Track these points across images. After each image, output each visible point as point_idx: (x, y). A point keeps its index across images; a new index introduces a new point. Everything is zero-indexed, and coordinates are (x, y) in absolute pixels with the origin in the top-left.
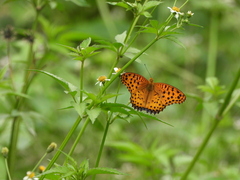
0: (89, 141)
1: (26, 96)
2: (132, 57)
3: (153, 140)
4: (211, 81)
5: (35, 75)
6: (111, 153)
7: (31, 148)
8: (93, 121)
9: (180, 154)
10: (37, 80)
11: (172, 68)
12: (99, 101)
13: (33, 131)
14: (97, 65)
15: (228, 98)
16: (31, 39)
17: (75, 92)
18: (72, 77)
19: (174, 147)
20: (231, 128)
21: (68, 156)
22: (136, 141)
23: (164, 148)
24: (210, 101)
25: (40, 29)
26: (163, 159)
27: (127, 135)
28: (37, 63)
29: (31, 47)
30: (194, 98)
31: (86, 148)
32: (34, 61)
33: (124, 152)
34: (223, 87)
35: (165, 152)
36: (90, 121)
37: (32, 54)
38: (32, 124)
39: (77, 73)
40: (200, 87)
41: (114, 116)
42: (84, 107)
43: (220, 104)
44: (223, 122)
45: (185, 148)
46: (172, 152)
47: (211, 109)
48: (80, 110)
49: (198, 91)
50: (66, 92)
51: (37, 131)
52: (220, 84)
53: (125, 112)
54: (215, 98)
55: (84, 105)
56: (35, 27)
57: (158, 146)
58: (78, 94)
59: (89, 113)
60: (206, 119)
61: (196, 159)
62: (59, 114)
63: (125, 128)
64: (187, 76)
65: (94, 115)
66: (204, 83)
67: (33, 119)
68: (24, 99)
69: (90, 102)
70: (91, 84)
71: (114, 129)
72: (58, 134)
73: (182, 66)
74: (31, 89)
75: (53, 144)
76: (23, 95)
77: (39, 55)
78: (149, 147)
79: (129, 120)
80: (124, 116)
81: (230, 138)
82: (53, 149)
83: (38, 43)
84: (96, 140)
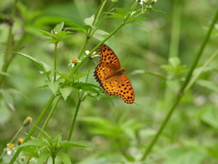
0: (62, 116)
1: (6, 74)
2: (102, 39)
3: (120, 114)
4: (174, 61)
5: (14, 55)
6: (82, 126)
7: (10, 123)
8: (65, 98)
9: (145, 128)
10: (15, 61)
11: (137, 49)
12: (71, 80)
13: (12, 107)
14: (69, 47)
15: (189, 76)
16: (10, 23)
17: (50, 72)
18: (47, 58)
19: (139, 121)
20: (191, 105)
21: (42, 130)
22: (104, 116)
23: (130, 122)
24: (173, 79)
25: (18, 14)
26: (130, 132)
27: (96, 111)
28: (16, 45)
29: (11, 30)
30: (158, 76)
31: (59, 122)
32: (13, 43)
33: (93, 126)
34: (185, 66)
35: (131, 126)
36: (62, 98)
37: (11, 36)
38: (11, 100)
39: (52, 54)
40: (164, 66)
41: (86, 93)
42: (57, 86)
43: (181, 82)
44: (184, 99)
45: (149, 122)
46: (138, 126)
47: (173, 86)
48: (54, 88)
49: (162, 70)
50: (41, 72)
51: (15, 106)
52: (182, 64)
53: (96, 91)
54: (178, 77)
55: (57, 84)
56: (13, 12)
57: (125, 121)
58: (52, 73)
59: (62, 90)
60: (169, 96)
61: (160, 132)
62: (34, 91)
63: (95, 104)
64: (151, 57)
65: (66, 93)
66: (167, 62)
67: (12, 95)
68: (4, 76)
69: (63, 81)
70: (64, 63)
71: (86, 105)
72: (34, 109)
73: (146, 47)
74: (10, 69)
75: (29, 118)
76: (3, 73)
77: (17, 38)
78: (117, 121)
79: (98, 98)
80: (94, 94)
81: (191, 113)
82: (28, 123)
83: (17, 27)
84: (68, 115)
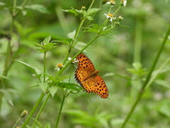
0: (51, 110)
1: (6, 78)
2: (80, 49)
3: (96, 108)
4: (137, 65)
5: (12, 63)
6: (66, 118)
7: (10, 115)
8: (53, 95)
9: (116, 118)
10: (13, 67)
11: (108, 57)
12: (57, 81)
13: (11, 103)
14: (56, 56)
15: (149, 77)
16: (9, 38)
17: (40, 75)
18: (38, 64)
19: (111, 112)
20: (151, 100)
21: (36, 120)
22: (84, 109)
23: (104, 113)
24: (136, 80)
25: (15, 31)
26: (104, 122)
27: (77, 105)
28: (14, 54)
29: (9, 43)
30: (124, 77)
31: (49, 115)
32: (11, 53)
33: (75, 117)
34: (145, 69)
35: (104, 117)
36: (50, 95)
37: (10, 48)
38: (10, 97)
39: (42, 62)
40: (129, 70)
41: (69, 91)
42: (46, 85)
43: (143, 81)
44: (145, 95)
45: (119, 114)
46: (110, 116)
47: (137, 85)
48: (43, 87)
49: (127, 72)
50: (34, 75)
51: (14, 103)
52: (143, 67)
53: (76, 89)
54: (141, 77)
55: (46, 84)
56: (11, 28)
57: (100, 112)
58: (43, 76)
59: (50, 89)
60: (134, 94)
61: (127, 121)
62: (29, 91)
63: (76, 100)
64: (120, 63)
65: (53, 91)
66: (132, 67)
67: (12, 94)
68: (5, 79)
69: (51, 81)
70: (52, 69)
71: (69, 101)
72: (28, 105)
73: (116, 56)
74: (9, 74)
75: (25, 111)
76: (4, 77)
77: (15, 49)
78: (93, 113)
79: (78, 95)
80: (75, 92)
81: (151, 106)
82: (25, 115)
83: (14, 40)
84: (56, 109)
